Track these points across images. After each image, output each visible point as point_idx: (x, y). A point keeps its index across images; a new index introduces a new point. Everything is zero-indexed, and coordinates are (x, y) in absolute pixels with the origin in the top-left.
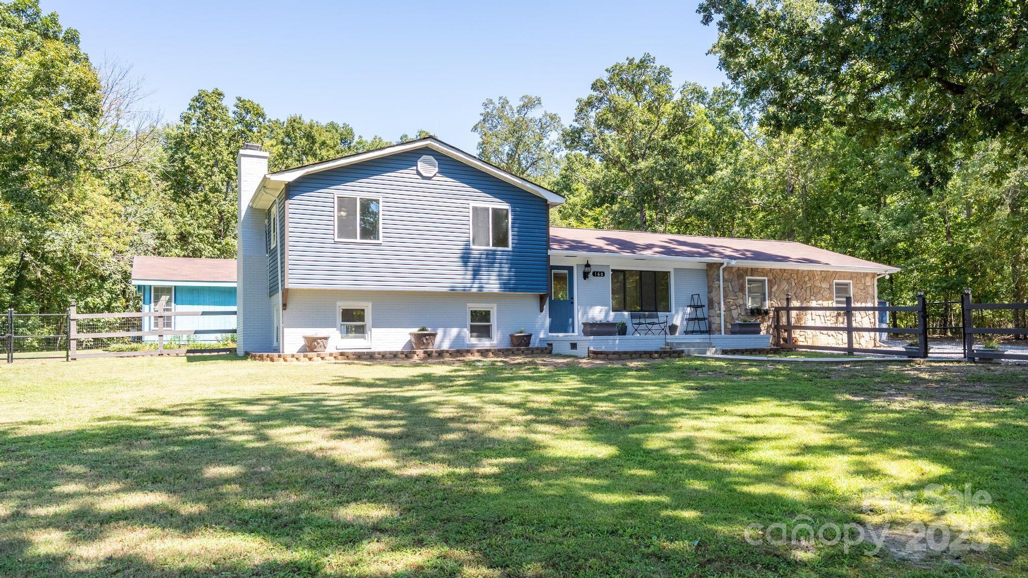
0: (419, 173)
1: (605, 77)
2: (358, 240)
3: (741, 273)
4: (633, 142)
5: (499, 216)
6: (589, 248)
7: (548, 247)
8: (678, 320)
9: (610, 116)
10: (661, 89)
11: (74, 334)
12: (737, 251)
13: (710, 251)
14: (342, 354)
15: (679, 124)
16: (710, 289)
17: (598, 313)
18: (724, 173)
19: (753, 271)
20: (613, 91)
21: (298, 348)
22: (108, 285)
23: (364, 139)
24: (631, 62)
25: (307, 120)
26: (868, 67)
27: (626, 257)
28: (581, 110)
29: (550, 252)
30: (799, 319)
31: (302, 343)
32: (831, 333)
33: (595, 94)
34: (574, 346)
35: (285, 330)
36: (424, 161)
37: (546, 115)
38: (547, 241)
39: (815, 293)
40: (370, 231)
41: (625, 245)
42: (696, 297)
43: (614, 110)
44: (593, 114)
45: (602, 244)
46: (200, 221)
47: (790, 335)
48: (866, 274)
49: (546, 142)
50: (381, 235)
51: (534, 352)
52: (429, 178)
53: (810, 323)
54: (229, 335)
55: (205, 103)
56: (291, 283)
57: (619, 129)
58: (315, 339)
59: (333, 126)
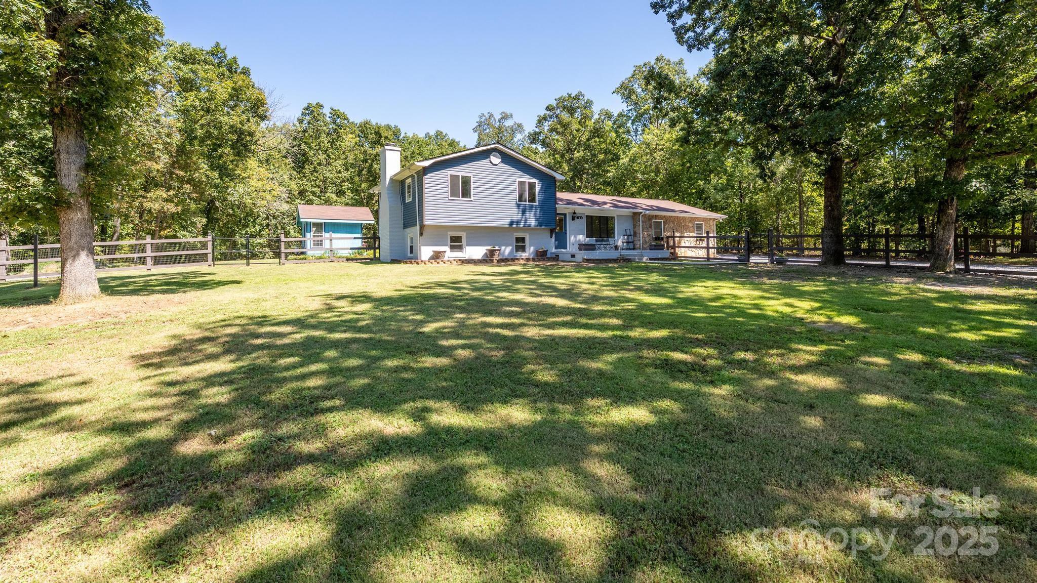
0: (491, 162)
1: (554, 103)
2: (461, 198)
3: (650, 218)
4: (570, 143)
5: (532, 186)
6: (575, 203)
7: (556, 203)
8: (620, 243)
9: (559, 126)
10: (587, 111)
11: (283, 250)
12: (648, 206)
13: (635, 206)
14: (460, 260)
15: (597, 132)
16: (635, 226)
17: (582, 238)
18: (624, 160)
19: (656, 217)
20: (558, 112)
21: (429, 257)
22: (258, 221)
23: (408, 135)
24: (570, 95)
25: (373, 122)
26: (733, 115)
27: (596, 209)
28: (539, 122)
29: (557, 206)
30: (680, 242)
31: (432, 254)
32: (693, 249)
33: (548, 112)
34: (573, 256)
35: (423, 248)
36: (494, 156)
37: (515, 123)
38: (555, 200)
39: (686, 228)
40: (466, 193)
41: (594, 203)
42: (628, 231)
43: (560, 122)
44: (546, 124)
45: (581, 201)
46: (313, 183)
47: (675, 251)
48: (711, 219)
49: (515, 140)
50: (472, 196)
51: (549, 259)
52: (496, 165)
53: (683, 244)
54: (356, 251)
55: (312, 111)
56: (427, 222)
57: (562, 134)
58: (440, 252)
59: (388, 127)
